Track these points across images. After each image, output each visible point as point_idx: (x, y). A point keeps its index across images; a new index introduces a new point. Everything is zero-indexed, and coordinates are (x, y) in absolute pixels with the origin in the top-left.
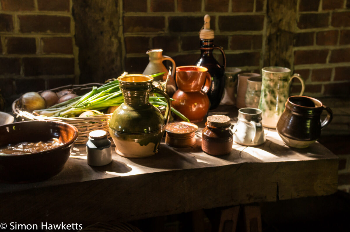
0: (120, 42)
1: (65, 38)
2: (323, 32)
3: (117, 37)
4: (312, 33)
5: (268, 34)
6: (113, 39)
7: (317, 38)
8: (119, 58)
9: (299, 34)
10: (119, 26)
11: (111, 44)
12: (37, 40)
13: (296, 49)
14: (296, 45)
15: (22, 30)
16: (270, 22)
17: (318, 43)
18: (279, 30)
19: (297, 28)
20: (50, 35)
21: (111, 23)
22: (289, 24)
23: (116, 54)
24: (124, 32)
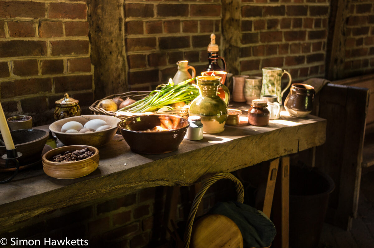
0: (124, 60)
1: (85, 58)
2: (256, 47)
3: (122, 56)
4: (250, 47)
5: (224, 49)
6: (119, 58)
7: (253, 51)
8: (123, 73)
9: (243, 48)
10: (122, 47)
11: (118, 62)
12: (64, 61)
13: (241, 59)
14: (242, 57)
15: (53, 54)
16: (225, 39)
17: (254, 55)
18: (231, 46)
19: (241, 44)
20: (74, 56)
21: (117, 44)
22: (236, 40)
23: (122, 70)
24: (127, 51)
